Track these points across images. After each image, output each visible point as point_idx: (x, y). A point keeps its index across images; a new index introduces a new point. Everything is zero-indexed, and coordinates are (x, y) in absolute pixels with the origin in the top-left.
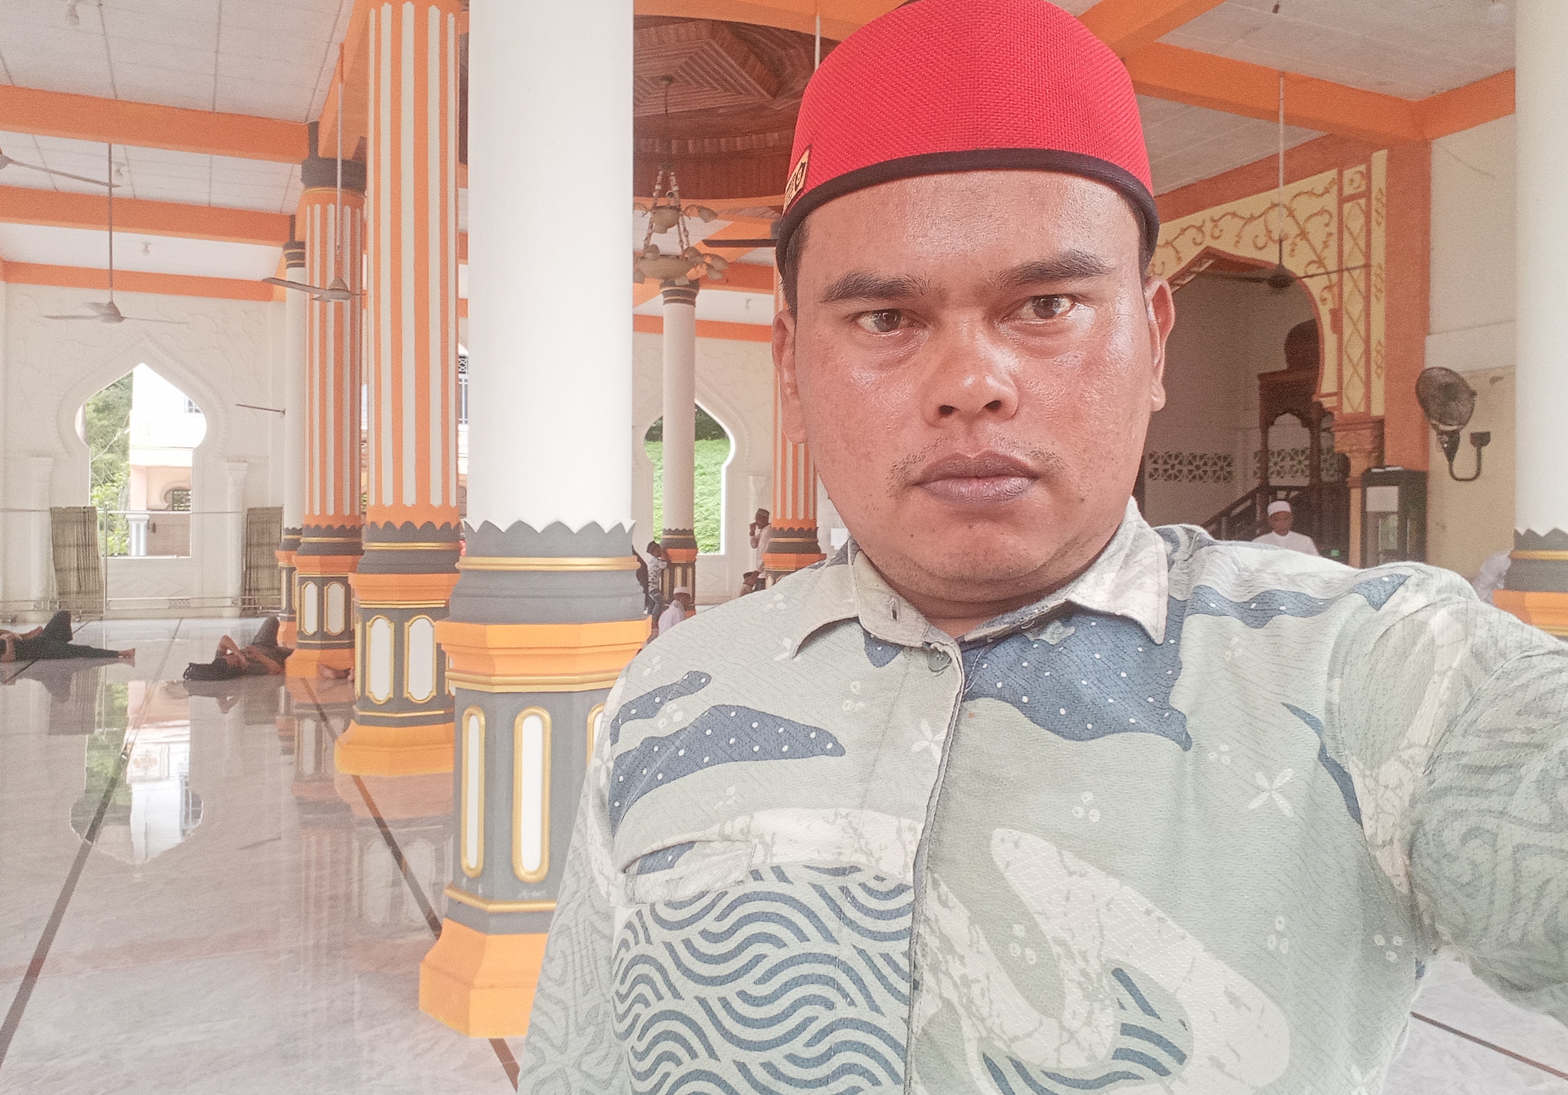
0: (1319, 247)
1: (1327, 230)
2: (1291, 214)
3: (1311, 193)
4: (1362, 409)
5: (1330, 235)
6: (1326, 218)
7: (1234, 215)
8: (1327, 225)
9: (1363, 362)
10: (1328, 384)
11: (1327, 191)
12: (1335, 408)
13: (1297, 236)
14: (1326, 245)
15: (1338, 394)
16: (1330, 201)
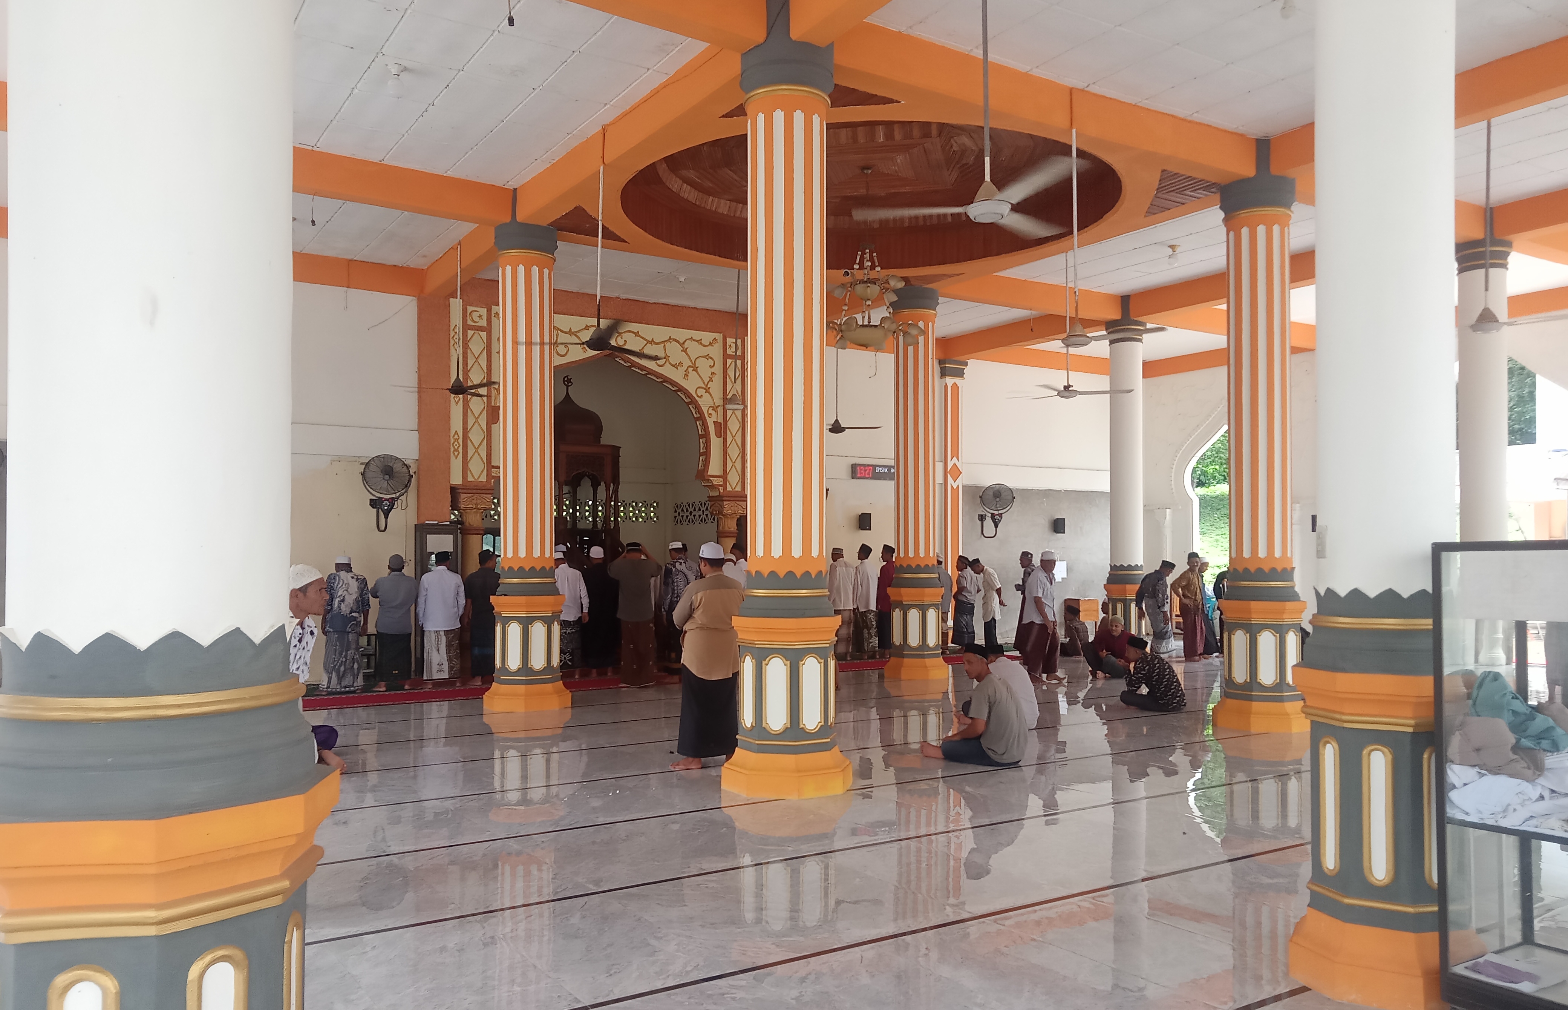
0: (706, 380)
1: (713, 370)
2: (685, 350)
3: (699, 341)
4: (739, 489)
5: (713, 373)
6: (711, 362)
7: (637, 334)
8: (711, 367)
9: (739, 460)
10: (714, 468)
11: (711, 344)
12: (721, 486)
13: (689, 366)
14: (711, 380)
15: (724, 476)
16: (716, 352)
